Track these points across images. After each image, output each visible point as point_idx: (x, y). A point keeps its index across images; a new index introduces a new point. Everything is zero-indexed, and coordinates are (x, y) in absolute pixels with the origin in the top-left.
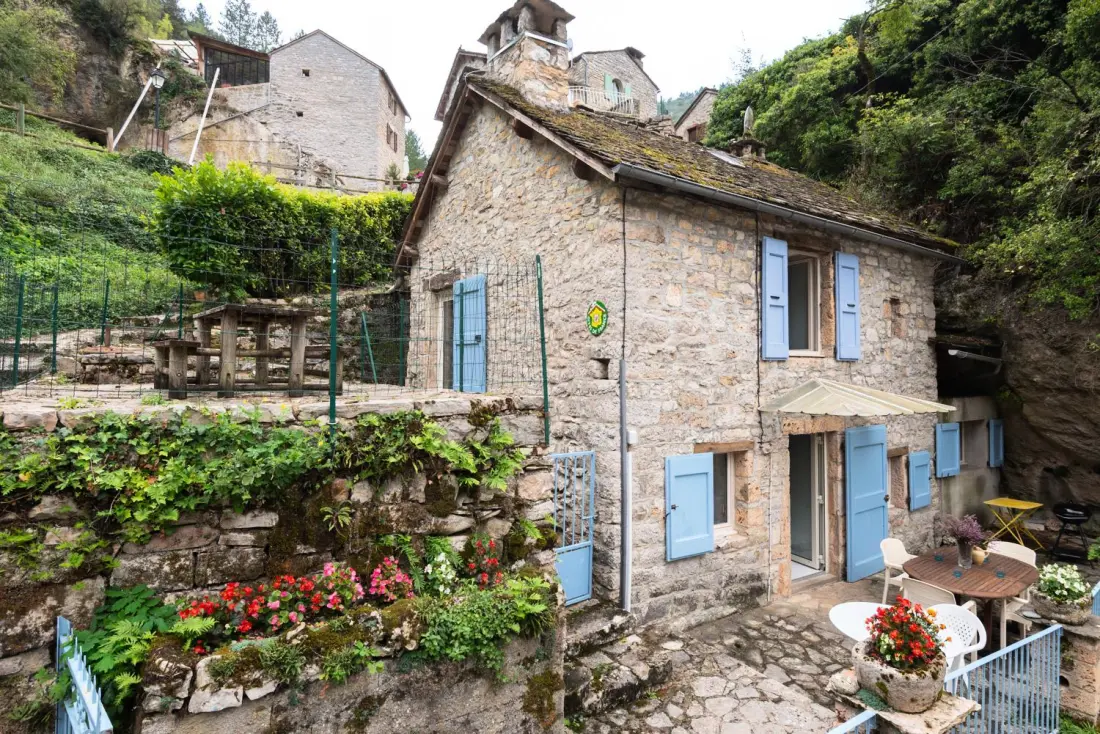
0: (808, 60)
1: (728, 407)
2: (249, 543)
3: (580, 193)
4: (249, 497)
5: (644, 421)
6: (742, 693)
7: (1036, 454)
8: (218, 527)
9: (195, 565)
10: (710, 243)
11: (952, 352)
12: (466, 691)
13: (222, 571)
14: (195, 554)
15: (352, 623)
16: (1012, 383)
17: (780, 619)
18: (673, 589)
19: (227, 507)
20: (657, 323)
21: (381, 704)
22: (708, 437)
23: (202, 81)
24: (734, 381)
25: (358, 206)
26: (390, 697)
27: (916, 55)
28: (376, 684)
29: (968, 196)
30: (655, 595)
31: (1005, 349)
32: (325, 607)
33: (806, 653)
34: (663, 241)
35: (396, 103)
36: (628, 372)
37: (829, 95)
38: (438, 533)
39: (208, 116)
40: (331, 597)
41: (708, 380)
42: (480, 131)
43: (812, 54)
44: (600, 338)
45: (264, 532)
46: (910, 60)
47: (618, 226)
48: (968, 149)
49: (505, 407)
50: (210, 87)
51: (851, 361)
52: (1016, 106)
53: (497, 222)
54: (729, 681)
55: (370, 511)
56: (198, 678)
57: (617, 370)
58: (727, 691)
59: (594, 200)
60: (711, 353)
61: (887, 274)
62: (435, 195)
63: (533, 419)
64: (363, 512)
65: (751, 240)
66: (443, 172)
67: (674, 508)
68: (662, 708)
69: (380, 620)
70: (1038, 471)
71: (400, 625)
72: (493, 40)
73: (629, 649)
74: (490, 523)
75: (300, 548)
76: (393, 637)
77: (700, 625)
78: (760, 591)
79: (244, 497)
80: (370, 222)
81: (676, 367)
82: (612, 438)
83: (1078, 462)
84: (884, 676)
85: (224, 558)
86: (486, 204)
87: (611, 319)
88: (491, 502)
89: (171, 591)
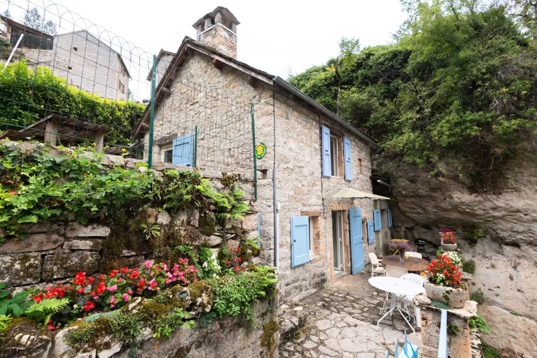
0: (315, 73)
1: (312, 196)
2: (88, 248)
3: (249, 94)
4: (96, 209)
5: (283, 199)
6: (340, 325)
7: (403, 222)
8: (64, 235)
9: (42, 264)
10: (304, 123)
11: (379, 181)
12: (234, 336)
13: (65, 268)
14: (43, 256)
15: (171, 296)
16: (395, 195)
17: (335, 292)
18: (294, 282)
19: (72, 221)
20: (287, 155)
21: (188, 352)
22: (305, 209)
23: (9, 42)
24: (314, 185)
25: (112, 105)
26: (194, 346)
27: (355, 75)
28: (185, 338)
29: (377, 125)
30: (287, 285)
31: (392, 182)
32: (147, 289)
33: (352, 305)
34: (288, 119)
35: (125, 71)
36: (276, 176)
37: (325, 85)
38: (206, 245)
39: (11, 61)
40: (151, 282)
41: (305, 183)
42: (191, 67)
43: (316, 71)
44: (262, 159)
45: (99, 241)
46: (352, 77)
47: (271, 108)
48: (376, 108)
49: (237, 178)
50: (14, 46)
51: (349, 181)
52: (391, 94)
53: (202, 109)
54: (331, 321)
55: (169, 230)
56: (57, 348)
57: (272, 174)
58: (332, 325)
59: (258, 97)
60: (306, 171)
61: (358, 149)
62: (163, 98)
63: (249, 187)
64: (165, 229)
65: (318, 126)
66: (168, 87)
67: (295, 241)
68: (308, 338)
69: (189, 293)
70: (403, 229)
71: (201, 296)
72: (200, 26)
73: (284, 312)
74: (229, 241)
75: (125, 252)
76: (198, 304)
77: (304, 299)
78: (324, 281)
79: (93, 209)
80: (119, 114)
81: (293, 176)
82: (270, 206)
83: (417, 223)
84: (447, 292)
85: (68, 258)
86: (195, 101)
87: (268, 150)
88: (230, 229)
89: (19, 285)
